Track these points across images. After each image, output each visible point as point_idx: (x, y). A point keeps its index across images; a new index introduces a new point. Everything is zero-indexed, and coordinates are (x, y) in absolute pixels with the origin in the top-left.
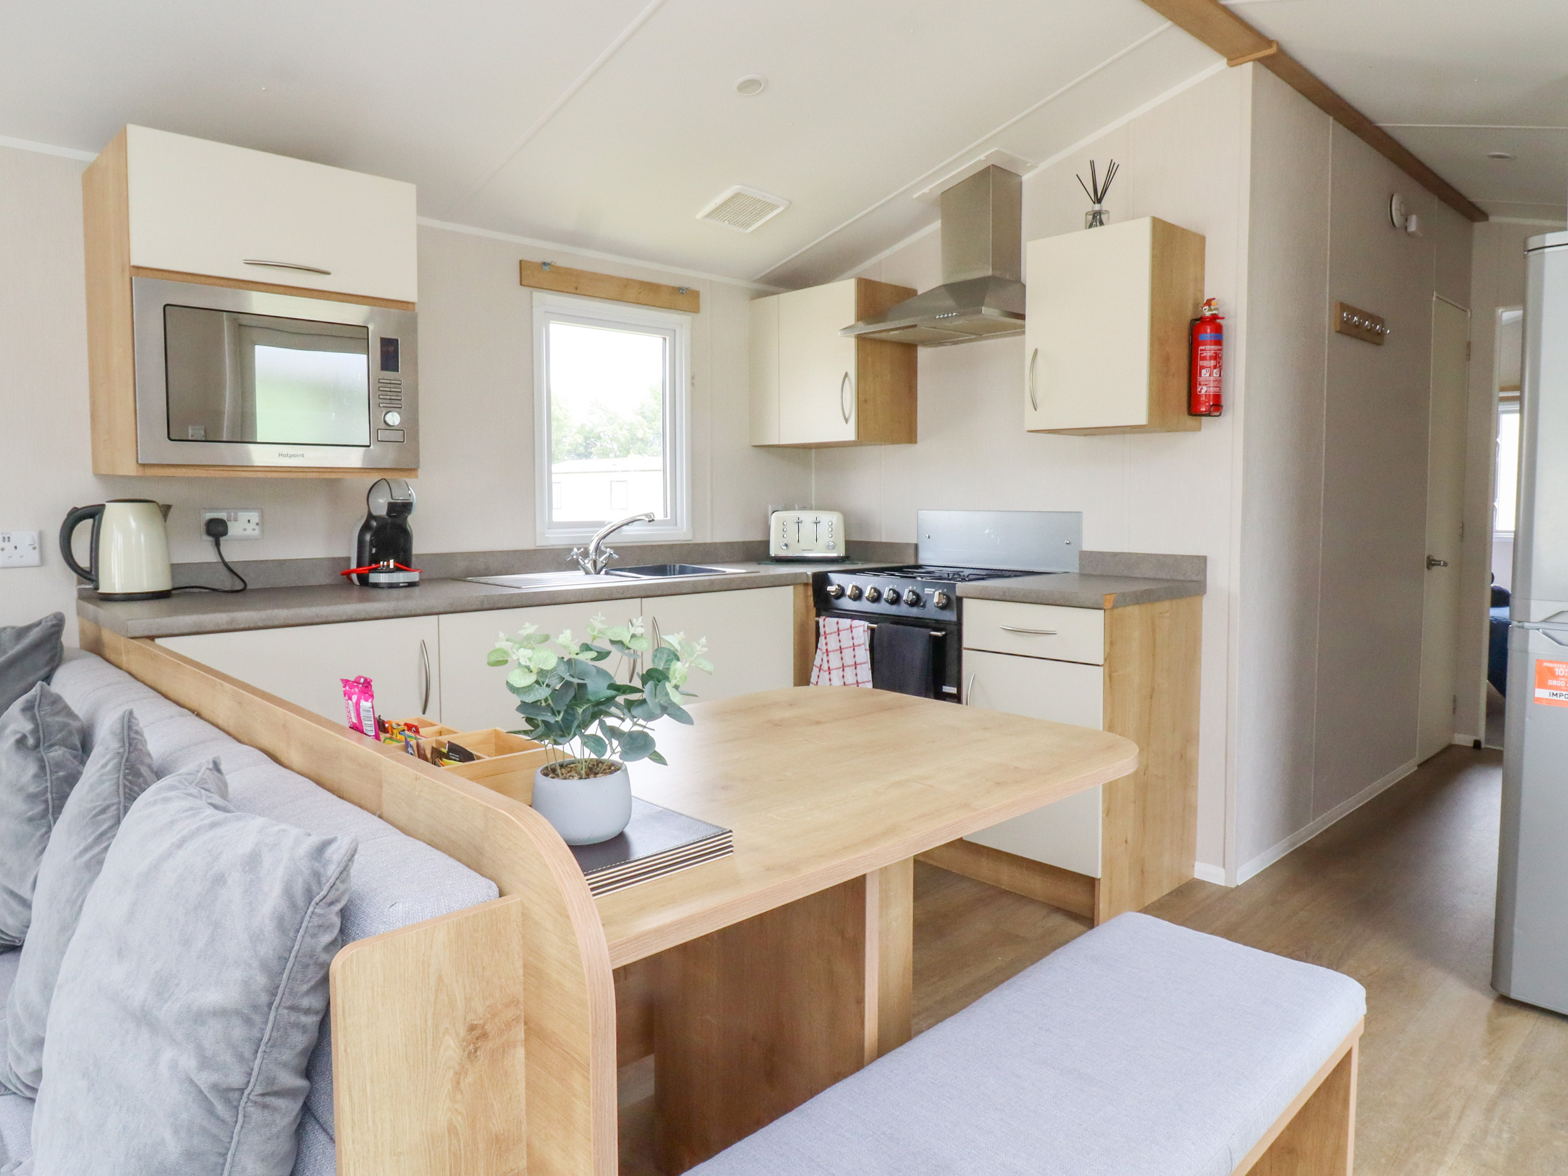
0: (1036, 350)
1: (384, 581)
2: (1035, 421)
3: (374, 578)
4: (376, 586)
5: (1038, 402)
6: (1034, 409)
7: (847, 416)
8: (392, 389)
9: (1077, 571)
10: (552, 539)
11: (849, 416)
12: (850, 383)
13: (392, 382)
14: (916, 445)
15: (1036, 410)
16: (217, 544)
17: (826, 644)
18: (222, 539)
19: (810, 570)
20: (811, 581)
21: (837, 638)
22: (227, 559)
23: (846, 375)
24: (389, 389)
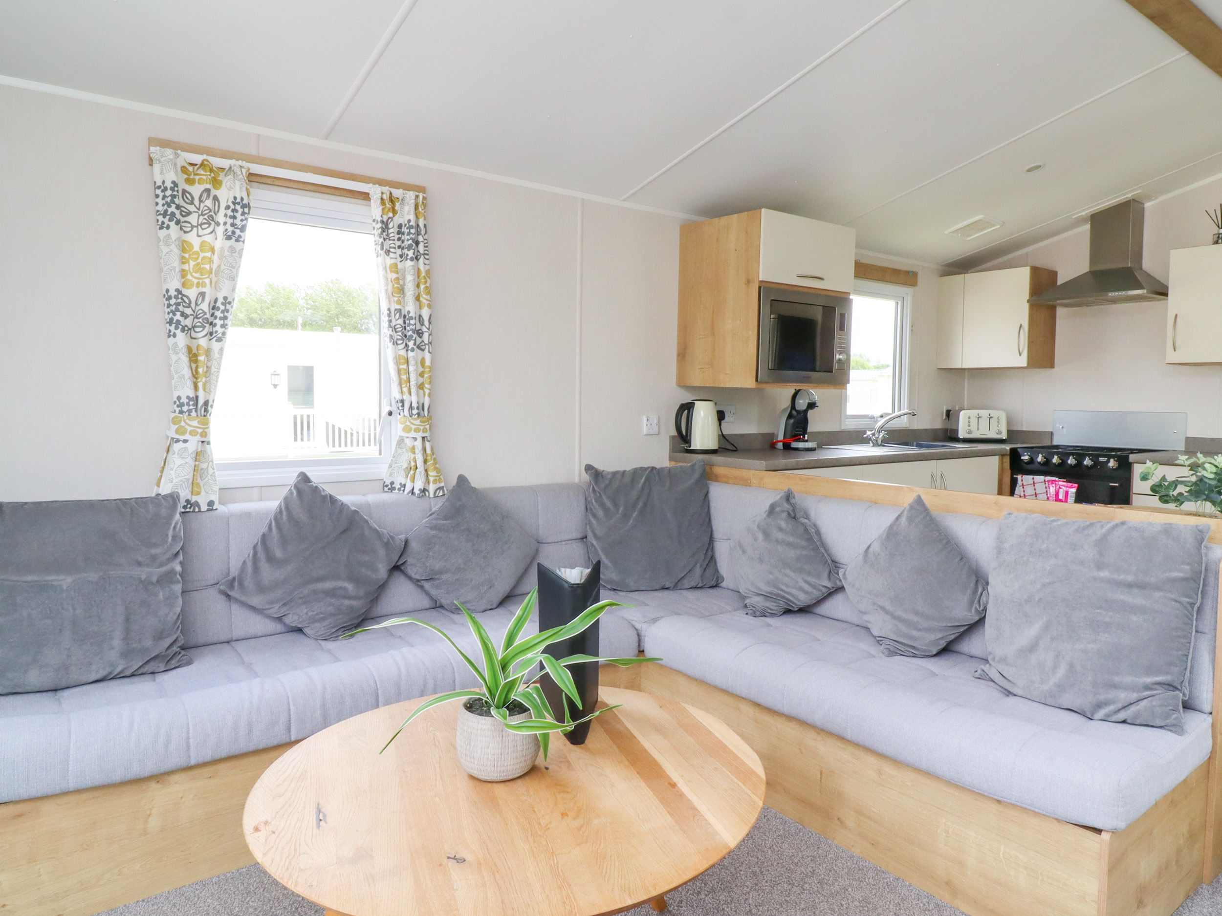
0: (1176, 315)
1: (802, 447)
2: (1172, 357)
3: (794, 445)
4: (797, 449)
5: (1177, 345)
6: (1173, 349)
7: (1021, 351)
9: (1184, 450)
10: (849, 425)
11: (1023, 351)
12: (1024, 331)
14: (1053, 370)
15: (1175, 351)
16: (720, 425)
17: (1024, 491)
18: (722, 422)
19: (1007, 447)
20: (1009, 453)
21: (1033, 488)
22: (724, 433)
23: (1021, 326)
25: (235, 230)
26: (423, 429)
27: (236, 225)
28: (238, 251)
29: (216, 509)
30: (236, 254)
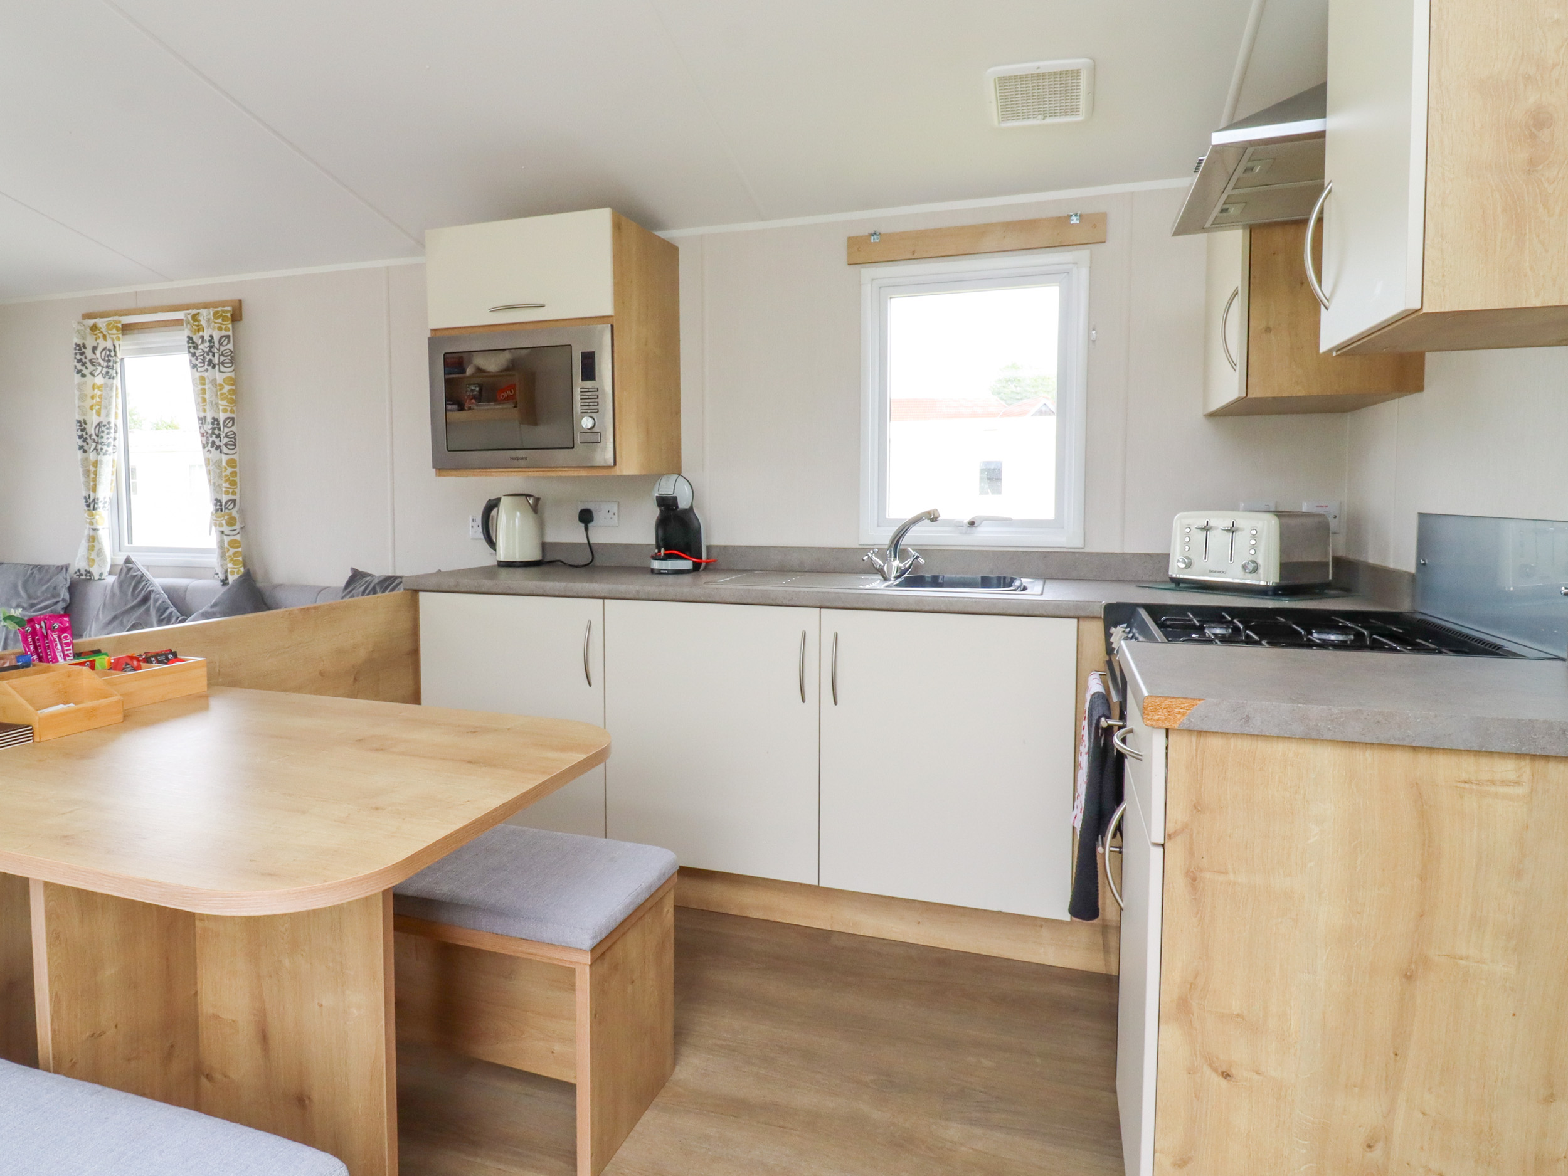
1: (656, 568)
8: (590, 397)
10: (878, 537)
12: (1240, 305)
13: (590, 390)
14: (1423, 394)
16: (586, 529)
18: (590, 525)
20: (1103, 615)
22: (592, 541)
23: (1236, 293)
24: (587, 397)
25: (109, 370)
26: (219, 524)
27: (110, 366)
28: (109, 386)
29: (104, 579)
30: (108, 389)
